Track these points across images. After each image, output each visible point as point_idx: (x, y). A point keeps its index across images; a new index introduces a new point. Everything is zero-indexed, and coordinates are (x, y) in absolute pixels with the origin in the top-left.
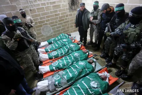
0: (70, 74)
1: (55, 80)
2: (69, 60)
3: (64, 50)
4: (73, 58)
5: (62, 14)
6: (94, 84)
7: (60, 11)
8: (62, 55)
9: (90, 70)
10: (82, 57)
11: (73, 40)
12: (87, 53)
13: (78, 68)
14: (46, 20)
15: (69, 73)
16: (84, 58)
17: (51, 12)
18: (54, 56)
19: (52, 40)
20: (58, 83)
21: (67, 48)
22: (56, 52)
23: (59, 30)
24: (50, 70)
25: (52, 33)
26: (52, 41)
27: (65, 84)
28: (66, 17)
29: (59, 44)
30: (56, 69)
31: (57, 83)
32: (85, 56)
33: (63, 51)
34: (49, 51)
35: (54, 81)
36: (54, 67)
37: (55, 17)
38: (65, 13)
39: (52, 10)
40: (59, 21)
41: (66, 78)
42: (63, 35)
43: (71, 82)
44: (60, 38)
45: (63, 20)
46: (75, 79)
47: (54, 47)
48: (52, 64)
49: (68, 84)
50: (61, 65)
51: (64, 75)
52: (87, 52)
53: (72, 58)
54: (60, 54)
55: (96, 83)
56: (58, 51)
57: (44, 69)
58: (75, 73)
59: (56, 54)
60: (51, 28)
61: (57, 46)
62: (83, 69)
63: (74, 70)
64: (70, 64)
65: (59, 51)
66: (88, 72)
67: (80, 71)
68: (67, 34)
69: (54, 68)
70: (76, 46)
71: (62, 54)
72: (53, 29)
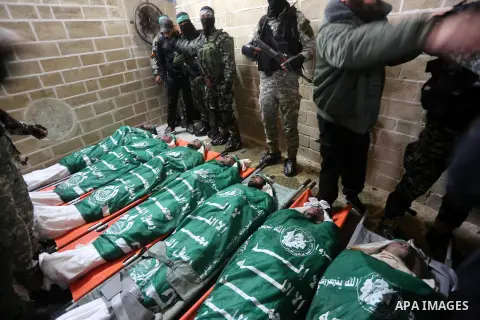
0: (197, 238)
1: (138, 283)
2: (177, 199)
3: (149, 175)
4: (191, 188)
5: (111, 56)
6: (294, 240)
7: (101, 45)
8: (142, 192)
9: (265, 204)
10: (221, 178)
11: (169, 141)
12: (235, 165)
13: (222, 208)
14: (43, 77)
15: (193, 236)
16: (229, 179)
17: (65, 47)
18: (109, 203)
19: (84, 153)
20: (159, 290)
21: (156, 164)
22: (112, 187)
23: (107, 119)
24: (104, 257)
25: (78, 131)
26: (86, 158)
27: (190, 280)
28: (130, 68)
29: (121, 162)
30: (129, 242)
31: (150, 291)
32: (232, 173)
33: (142, 178)
34: (80, 191)
35: (134, 288)
36: (118, 237)
37: (83, 67)
38: (123, 54)
39: (68, 40)
40: (104, 83)
41: (185, 258)
42: (127, 131)
43: (210, 268)
44: (115, 143)
45: (119, 79)
46: (224, 249)
47: (100, 174)
48: (108, 231)
49: (201, 277)
50: (150, 223)
51: (175, 249)
52: (234, 161)
53: (186, 187)
54: (131, 191)
55: (300, 235)
56: (120, 182)
57: (67, 258)
58: (218, 228)
59: (113, 195)
60: (72, 109)
61: (112, 167)
62: (240, 208)
63: (208, 221)
64: (184, 209)
65: (124, 182)
66: (260, 212)
67: (234, 215)
68: (142, 127)
69: (120, 242)
70: (188, 155)
71: (142, 187)
72: (82, 113)
